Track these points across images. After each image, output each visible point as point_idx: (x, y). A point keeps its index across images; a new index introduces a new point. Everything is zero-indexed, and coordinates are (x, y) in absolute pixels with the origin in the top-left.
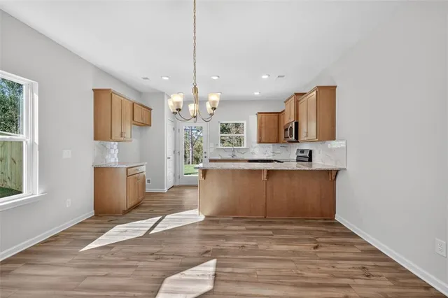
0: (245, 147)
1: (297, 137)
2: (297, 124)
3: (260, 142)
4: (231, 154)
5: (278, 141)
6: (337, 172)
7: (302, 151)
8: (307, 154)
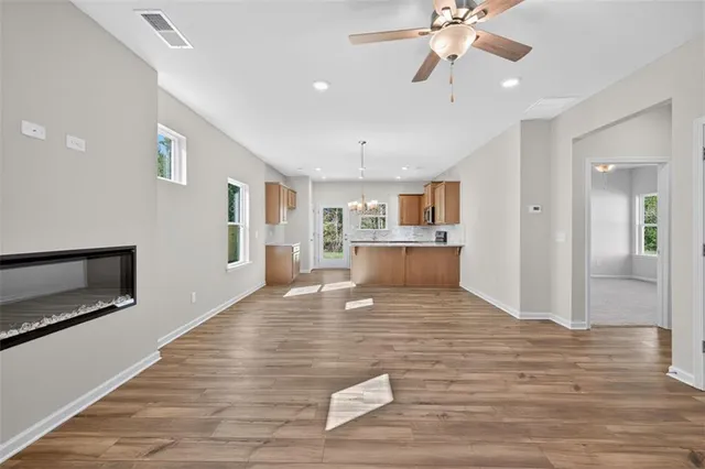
0: (386, 229)
1: (433, 221)
2: (433, 209)
3: (402, 224)
4: (372, 236)
5: (419, 224)
6: (460, 248)
7: (439, 233)
8: (442, 236)
